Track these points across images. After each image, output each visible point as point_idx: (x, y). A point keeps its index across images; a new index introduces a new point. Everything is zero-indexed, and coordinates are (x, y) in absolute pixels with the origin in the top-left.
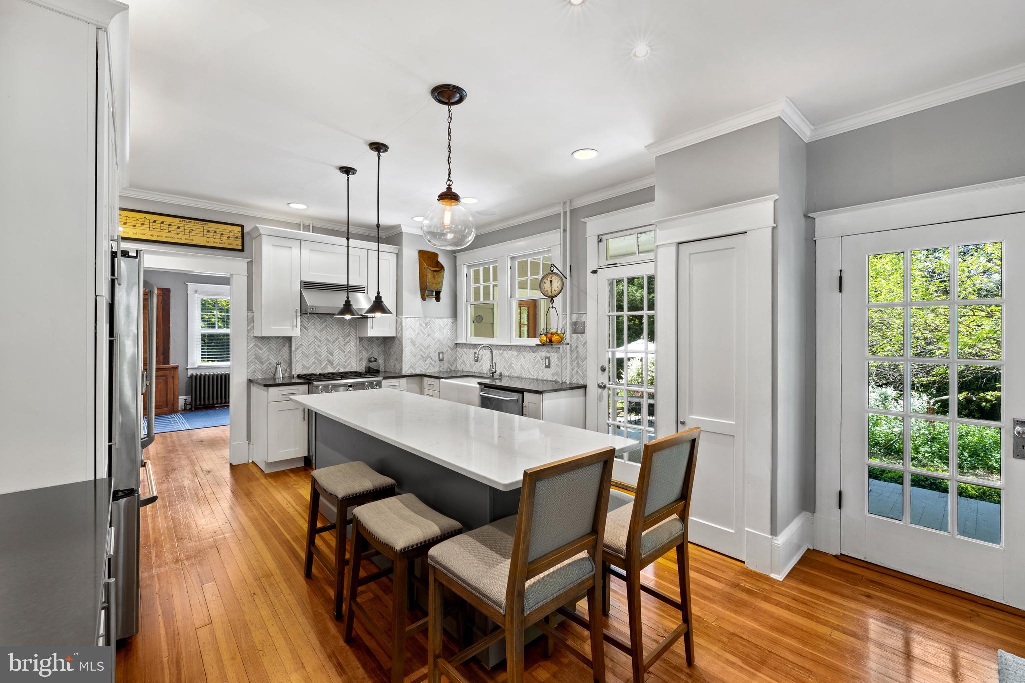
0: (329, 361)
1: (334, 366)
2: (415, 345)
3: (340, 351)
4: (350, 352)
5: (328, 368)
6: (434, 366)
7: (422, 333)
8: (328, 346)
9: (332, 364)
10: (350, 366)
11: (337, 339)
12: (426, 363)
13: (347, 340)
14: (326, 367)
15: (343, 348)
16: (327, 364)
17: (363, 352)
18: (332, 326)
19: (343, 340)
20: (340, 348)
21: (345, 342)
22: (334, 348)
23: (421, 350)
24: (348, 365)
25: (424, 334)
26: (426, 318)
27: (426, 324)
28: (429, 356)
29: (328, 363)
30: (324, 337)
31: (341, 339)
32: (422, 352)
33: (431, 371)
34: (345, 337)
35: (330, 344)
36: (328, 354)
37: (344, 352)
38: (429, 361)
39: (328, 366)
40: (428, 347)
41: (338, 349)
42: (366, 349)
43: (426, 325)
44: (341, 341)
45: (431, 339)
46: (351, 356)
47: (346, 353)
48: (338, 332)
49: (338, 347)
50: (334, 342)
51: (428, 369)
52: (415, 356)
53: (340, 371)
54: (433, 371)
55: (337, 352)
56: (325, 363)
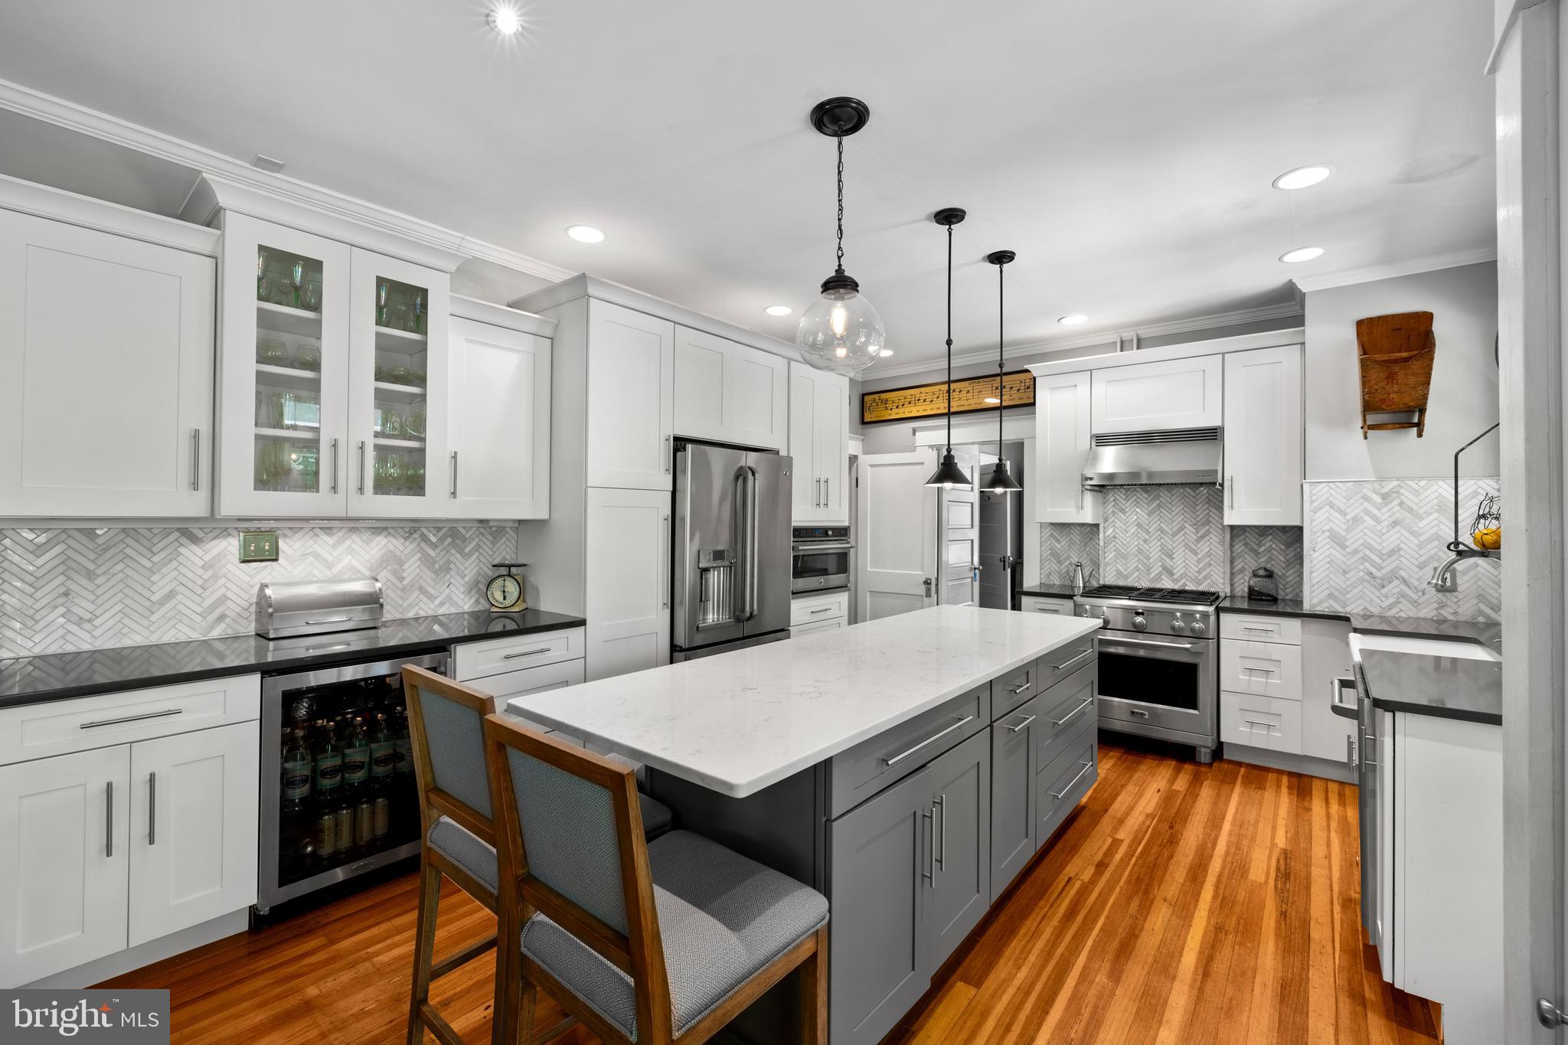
0: (1164, 568)
1: (1175, 577)
2: (1344, 547)
3: (1186, 551)
4: (1208, 554)
5: (1162, 579)
6: (1415, 603)
7: (1366, 518)
8: (1162, 540)
9: (1171, 574)
10: (1208, 581)
11: (1182, 528)
12: (1384, 591)
13: (1203, 531)
14: (1158, 577)
15: (1193, 546)
16: (1160, 574)
17: (1246, 556)
18: (1170, 506)
19: (1194, 531)
20: (1186, 546)
21: (1199, 535)
22: (1174, 545)
23: (1365, 559)
24: (1206, 578)
25: (1378, 521)
26: (1381, 480)
27: (1385, 497)
28: (1394, 576)
29: (1164, 572)
30: (1155, 525)
31: (1189, 530)
32: (1367, 564)
33: (1403, 614)
34: (1197, 526)
35: (1166, 538)
36: (1163, 556)
37: (1195, 553)
38: (1395, 587)
39: (1163, 576)
40: (1391, 553)
41: (1184, 548)
42: (1252, 550)
43: (1383, 499)
44: (1189, 532)
45: (1404, 532)
46: (1212, 562)
47: (1199, 556)
48: (1183, 517)
49: (1183, 543)
50: (1174, 534)
51: (1390, 607)
52: (1345, 572)
53: (1187, 588)
54: (1412, 615)
55: (1180, 554)
56: (1156, 572)
